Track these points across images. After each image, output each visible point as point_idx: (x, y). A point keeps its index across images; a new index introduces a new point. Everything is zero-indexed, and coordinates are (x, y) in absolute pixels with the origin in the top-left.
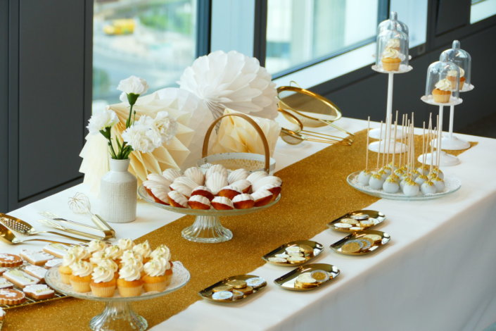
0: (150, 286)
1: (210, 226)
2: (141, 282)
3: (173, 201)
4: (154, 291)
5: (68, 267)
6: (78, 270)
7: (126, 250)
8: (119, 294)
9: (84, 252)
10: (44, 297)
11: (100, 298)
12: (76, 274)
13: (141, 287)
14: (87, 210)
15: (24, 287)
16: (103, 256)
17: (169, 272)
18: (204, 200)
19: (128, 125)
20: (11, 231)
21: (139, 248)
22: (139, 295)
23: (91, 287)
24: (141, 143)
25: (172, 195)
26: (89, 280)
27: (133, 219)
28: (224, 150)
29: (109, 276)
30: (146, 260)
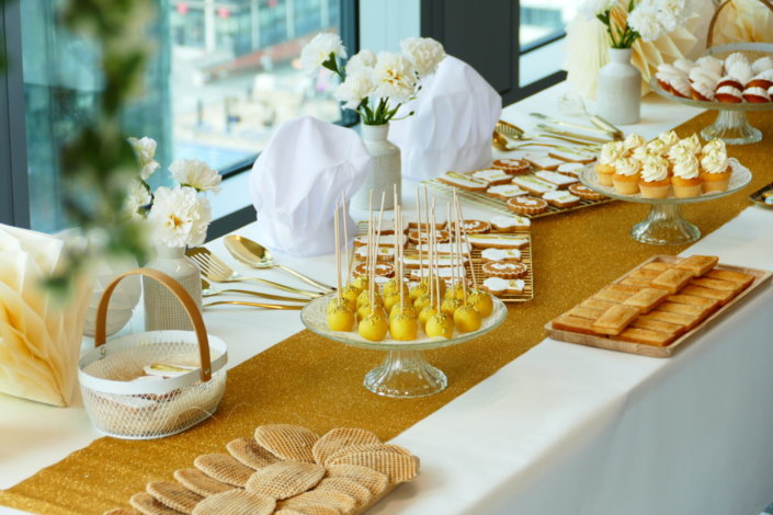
0: (710, 184)
1: (737, 124)
2: (700, 181)
3: (698, 94)
4: (715, 191)
5: (607, 165)
6: (623, 168)
7: (672, 145)
8: (673, 194)
9: (623, 149)
10: (569, 205)
11: (653, 200)
12: (621, 173)
13: (699, 186)
14: (582, 111)
15: (542, 194)
16: (648, 152)
17: (729, 169)
18: (735, 92)
19: (631, 8)
20: (502, 136)
21: (687, 142)
22: (698, 196)
23: (641, 187)
24: (651, 27)
25: (696, 87)
26: (637, 180)
27: (637, 120)
28: (727, 41)
29: (662, 174)
30: (699, 156)
